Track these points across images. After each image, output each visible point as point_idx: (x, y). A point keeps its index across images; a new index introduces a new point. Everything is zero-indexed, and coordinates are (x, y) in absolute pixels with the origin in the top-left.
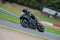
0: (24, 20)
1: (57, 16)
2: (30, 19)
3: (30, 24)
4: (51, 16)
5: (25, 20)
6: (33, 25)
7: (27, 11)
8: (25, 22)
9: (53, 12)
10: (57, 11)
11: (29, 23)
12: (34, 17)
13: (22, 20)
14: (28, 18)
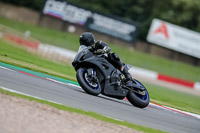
0: (89, 70)
1: (92, 27)
2: (107, 68)
3: (108, 84)
4: (72, 29)
5: (91, 72)
6: (116, 86)
7: (93, 42)
8: (90, 76)
9: (80, 15)
10: (93, 12)
11: (102, 78)
12: (118, 59)
13: (80, 70)
14: (99, 64)
